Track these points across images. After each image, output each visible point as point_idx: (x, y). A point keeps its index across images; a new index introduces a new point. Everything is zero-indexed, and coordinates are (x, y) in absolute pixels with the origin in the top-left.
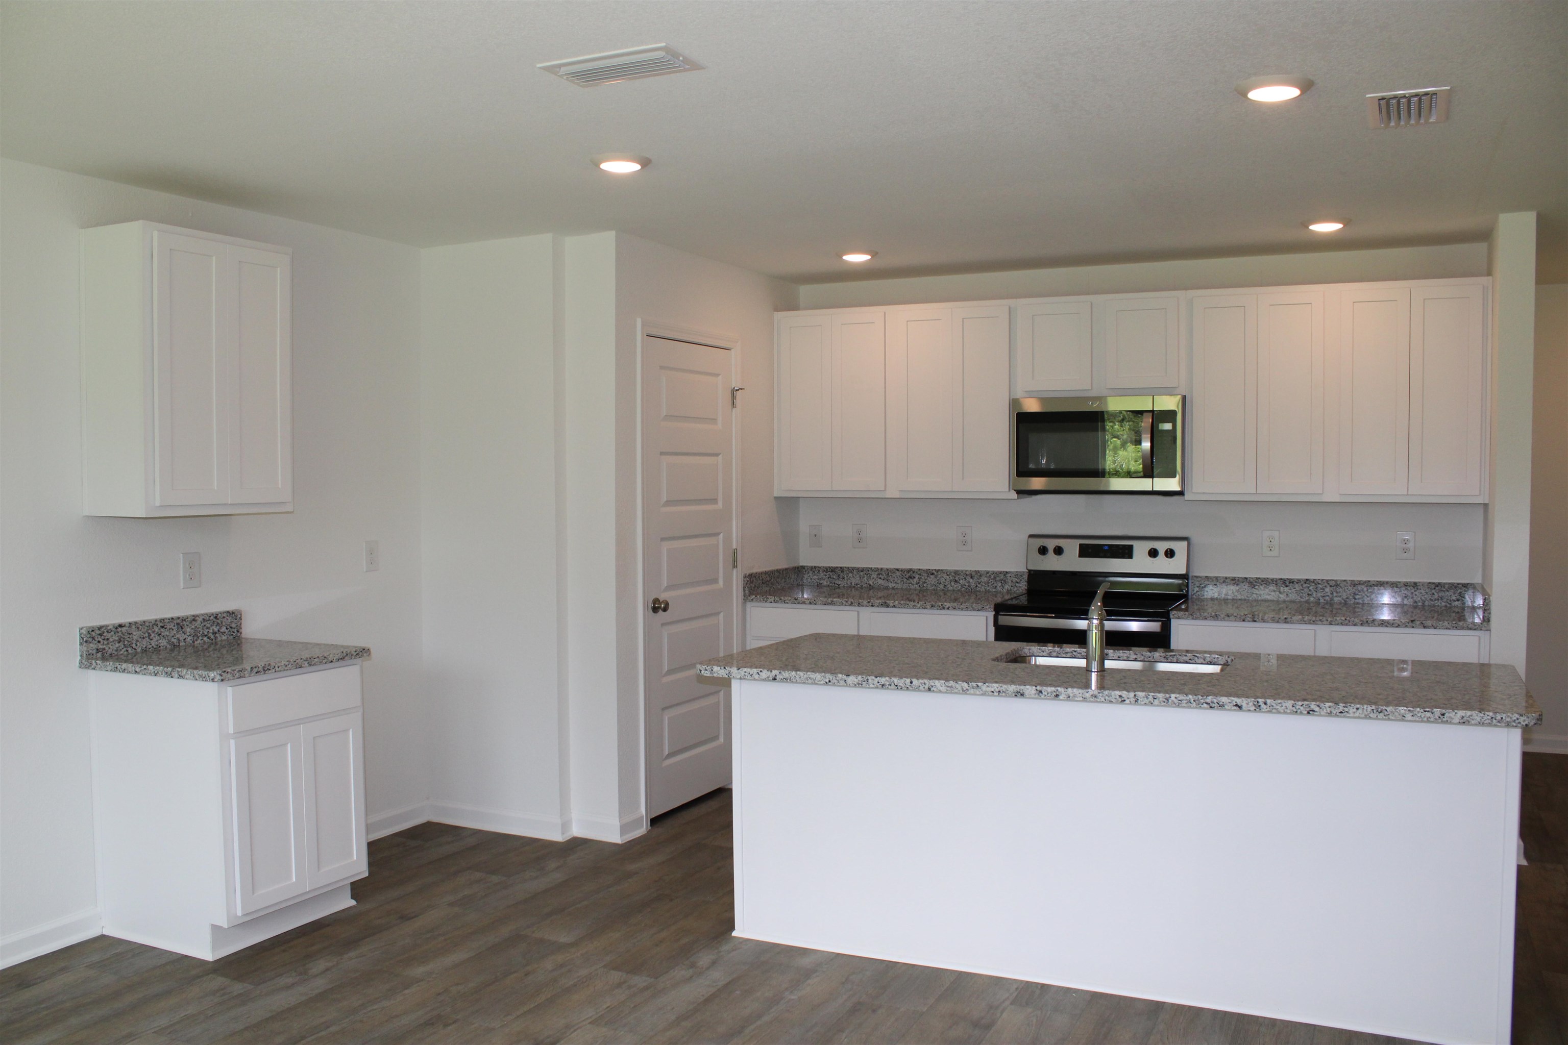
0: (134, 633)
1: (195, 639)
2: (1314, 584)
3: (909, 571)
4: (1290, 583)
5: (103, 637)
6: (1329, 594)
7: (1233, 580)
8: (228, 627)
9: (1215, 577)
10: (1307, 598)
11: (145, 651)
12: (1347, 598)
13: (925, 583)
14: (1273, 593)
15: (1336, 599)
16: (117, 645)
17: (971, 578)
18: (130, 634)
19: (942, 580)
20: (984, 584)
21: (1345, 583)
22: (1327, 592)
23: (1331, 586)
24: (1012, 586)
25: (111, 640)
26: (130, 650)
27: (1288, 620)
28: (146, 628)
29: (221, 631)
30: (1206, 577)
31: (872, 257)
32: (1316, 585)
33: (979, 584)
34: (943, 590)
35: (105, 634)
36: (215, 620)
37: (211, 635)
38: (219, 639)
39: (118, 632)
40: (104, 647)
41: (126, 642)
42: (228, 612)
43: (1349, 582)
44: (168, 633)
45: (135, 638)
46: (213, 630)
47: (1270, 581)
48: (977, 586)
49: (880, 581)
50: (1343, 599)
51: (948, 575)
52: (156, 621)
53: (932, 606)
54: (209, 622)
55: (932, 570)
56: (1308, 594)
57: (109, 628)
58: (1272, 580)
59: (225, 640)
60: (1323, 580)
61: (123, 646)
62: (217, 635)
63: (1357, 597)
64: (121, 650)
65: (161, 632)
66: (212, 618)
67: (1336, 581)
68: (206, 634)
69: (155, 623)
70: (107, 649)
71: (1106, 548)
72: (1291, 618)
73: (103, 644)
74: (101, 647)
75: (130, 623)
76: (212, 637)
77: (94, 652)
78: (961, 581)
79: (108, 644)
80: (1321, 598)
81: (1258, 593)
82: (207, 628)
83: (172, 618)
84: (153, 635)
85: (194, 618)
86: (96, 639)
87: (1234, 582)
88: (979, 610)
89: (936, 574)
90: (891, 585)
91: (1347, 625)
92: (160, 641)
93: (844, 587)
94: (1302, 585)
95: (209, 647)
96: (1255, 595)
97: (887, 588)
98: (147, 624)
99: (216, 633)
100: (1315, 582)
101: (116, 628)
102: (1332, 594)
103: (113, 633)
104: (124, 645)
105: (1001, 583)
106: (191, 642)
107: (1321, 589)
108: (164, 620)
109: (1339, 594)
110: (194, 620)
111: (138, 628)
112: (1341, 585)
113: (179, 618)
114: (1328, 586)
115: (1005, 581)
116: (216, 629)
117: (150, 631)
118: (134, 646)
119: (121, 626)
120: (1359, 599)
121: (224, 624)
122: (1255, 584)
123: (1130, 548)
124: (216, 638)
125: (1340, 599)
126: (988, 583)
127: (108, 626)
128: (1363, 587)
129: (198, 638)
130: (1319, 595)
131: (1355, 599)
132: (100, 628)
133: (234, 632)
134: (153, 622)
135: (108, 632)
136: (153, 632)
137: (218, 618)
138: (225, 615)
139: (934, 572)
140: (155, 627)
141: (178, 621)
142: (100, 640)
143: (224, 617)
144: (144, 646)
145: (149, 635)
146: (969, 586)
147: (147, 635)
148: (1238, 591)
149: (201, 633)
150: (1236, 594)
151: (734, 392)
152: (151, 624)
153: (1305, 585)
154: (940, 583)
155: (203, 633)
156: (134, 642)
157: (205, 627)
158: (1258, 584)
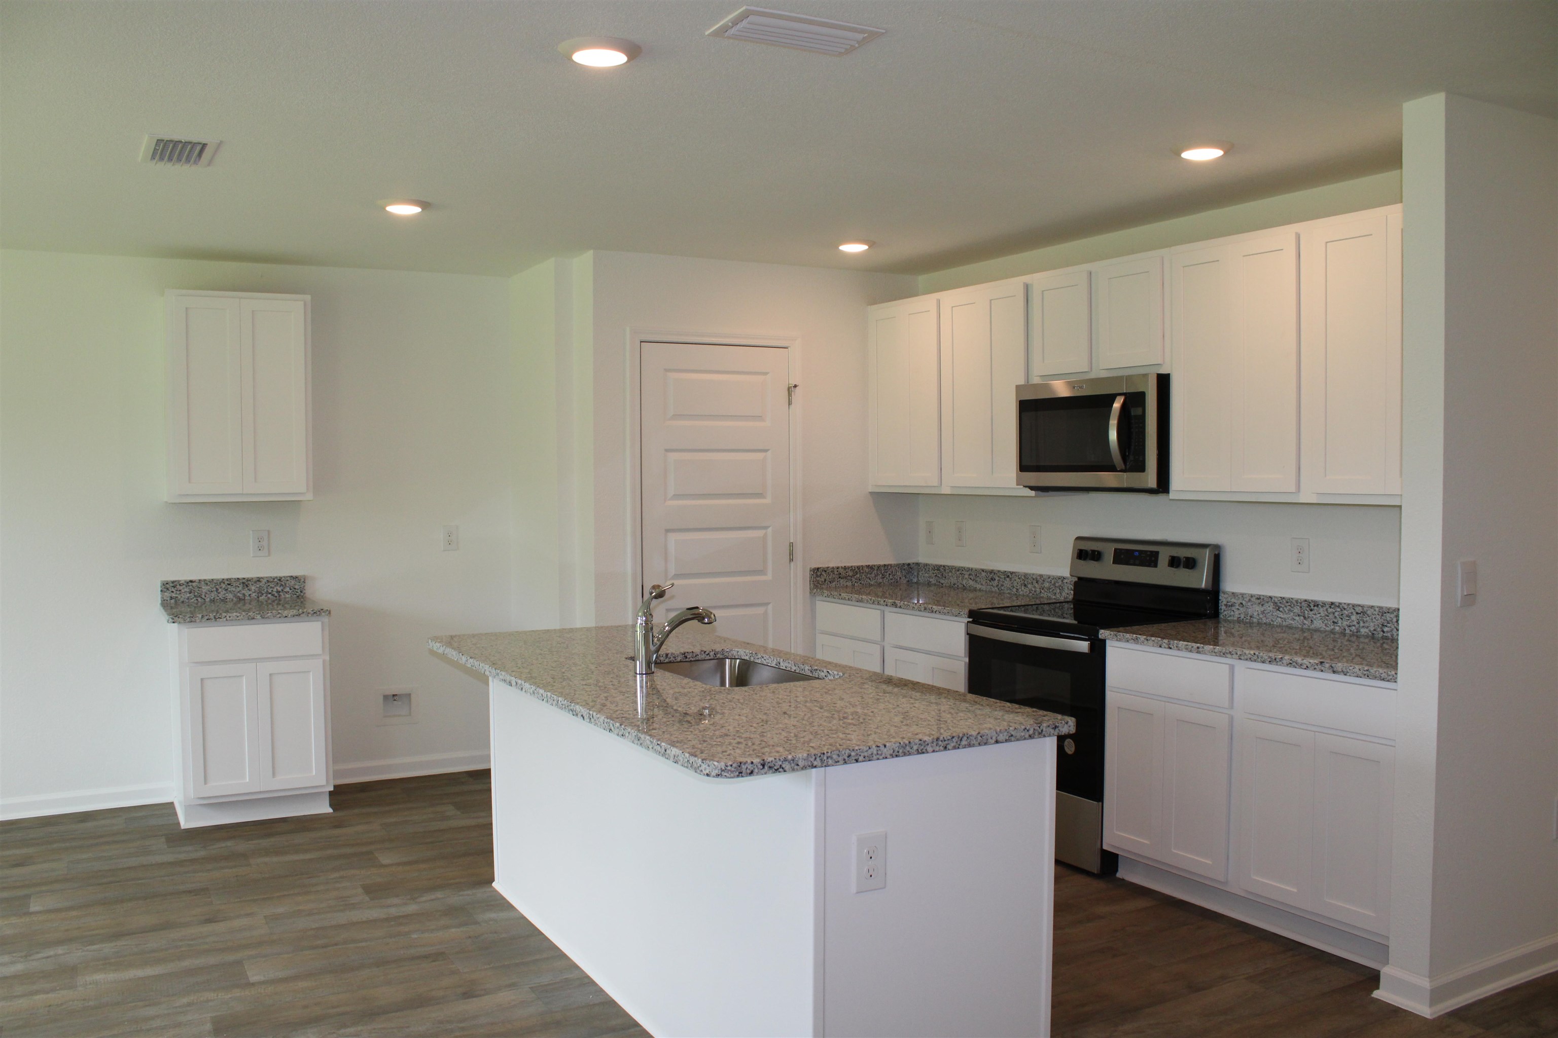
0: (204, 588)
1: (260, 595)
2: (1339, 610)
3: (992, 572)
4: (1314, 606)
5: (176, 589)
6: (1355, 623)
7: (1258, 599)
8: (292, 588)
9: (1241, 594)
10: (1332, 627)
11: (213, 601)
12: (1374, 630)
13: (1002, 585)
14: (1297, 618)
15: (1363, 631)
16: (188, 595)
17: (1037, 582)
18: (199, 588)
19: (1015, 584)
20: (1046, 590)
21: (1372, 610)
22: (1353, 621)
23: (1357, 613)
24: (1068, 594)
25: (183, 591)
26: (199, 599)
28: (214, 584)
29: (285, 590)
30: (1233, 593)
31: (869, 247)
32: (1342, 610)
33: (1043, 589)
34: (1016, 594)
35: (178, 586)
36: (279, 582)
37: (274, 593)
38: (283, 596)
39: (189, 586)
40: (177, 595)
41: (196, 594)
42: (292, 576)
43: (1377, 609)
44: (234, 589)
45: (204, 591)
46: (277, 589)
47: (1294, 602)
48: (1041, 592)
49: (971, 583)
50: (1370, 631)
51: (1019, 578)
52: (223, 579)
54: (273, 583)
55: (1008, 572)
56: (1333, 622)
57: (181, 582)
58: (1297, 601)
59: (288, 598)
60: (1349, 604)
61: (193, 596)
62: (281, 593)
63: (1386, 629)
64: (191, 599)
65: (228, 588)
66: (276, 580)
67: (1362, 607)
68: (270, 592)
69: (223, 581)
70: (179, 597)
71: (1137, 554)
72: (1203, 648)
73: (176, 594)
74: (175, 595)
75: (200, 580)
76: (276, 594)
77: (168, 599)
78: (1029, 586)
79: (180, 594)
80: (1347, 628)
81: (1282, 617)
82: (271, 588)
83: (238, 579)
84: (220, 590)
85: (259, 580)
86: (170, 589)
87: (1259, 601)
88: (956, 616)
89: (1010, 576)
90: (978, 586)
91: (1255, 661)
92: (227, 595)
93: (946, 586)
94: (1327, 610)
95: (274, 601)
96: (1279, 619)
97: (975, 590)
98: (215, 581)
99: (280, 592)
100: (1341, 606)
101: (188, 583)
102: (1358, 623)
103: (184, 586)
104: (195, 596)
105: (1060, 589)
106: (256, 597)
107: (1347, 616)
108: (230, 579)
109: (1366, 625)
110: (259, 581)
111: (207, 584)
112: (1368, 612)
113: (244, 579)
114: (1354, 613)
115: (1062, 587)
116: (280, 589)
117: (217, 587)
118: (203, 596)
119: (191, 581)
120: (1387, 632)
121: (287, 585)
122: (1279, 605)
123: (1156, 554)
124: (280, 596)
125: (1367, 630)
126: (1050, 589)
127: (180, 581)
128: (1392, 616)
129: (263, 594)
130: (1345, 623)
131: (1383, 632)
132: (173, 582)
133: (297, 592)
134: (220, 580)
135: (180, 585)
136: (221, 588)
137: (282, 580)
138: (288, 579)
139: (1009, 574)
140: (222, 584)
141: (244, 581)
142: (173, 590)
143: (288, 580)
144: (212, 598)
145: (217, 590)
146: (1035, 591)
147: (215, 589)
148: (1263, 612)
149: (265, 591)
150: (1261, 616)
151: (791, 389)
152: (219, 582)
153: (1330, 610)
154: (1014, 587)
155: (267, 591)
156: (203, 594)
157: (269, 587)
158: (1283, 606)
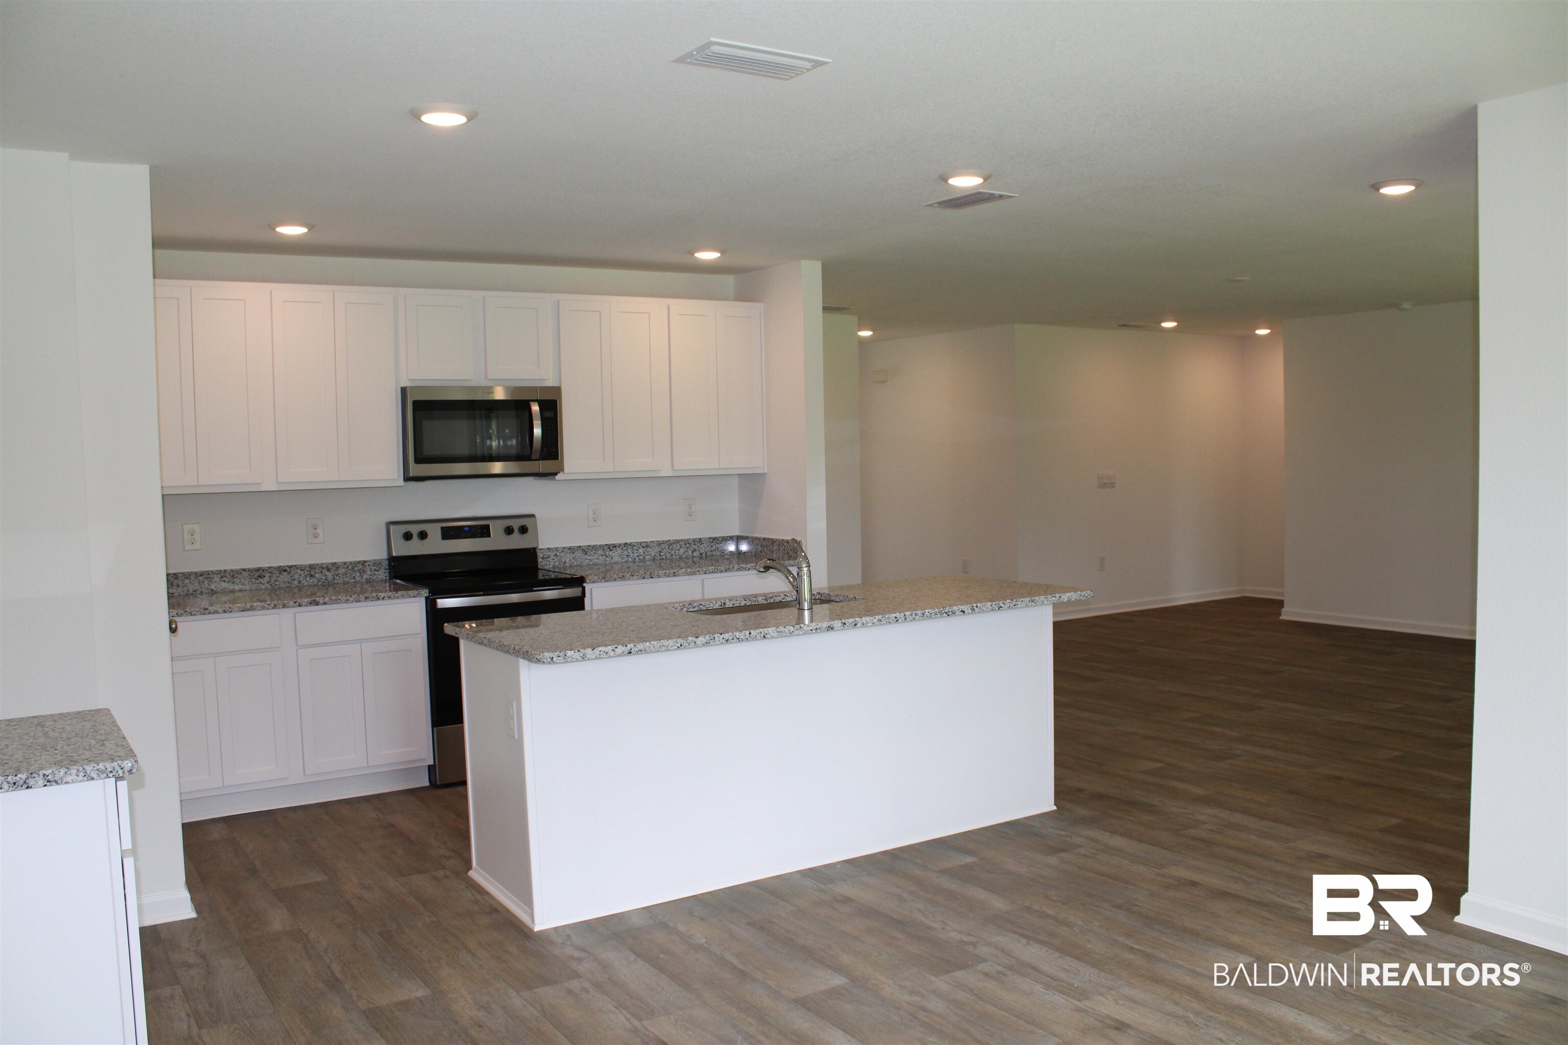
2: (630, 547)
3: (258, 570)
4: (613, 547)
6: (642, 554)
7: (569, 549)
9: (555, 548)
10: (627, 559)
12: (655, 556)
13: (276, 581)
14: (601, 558)
15: (647, 558)
17: (328, 570)
19: (296, 576)
20: (342, 576)
21: (653, 544)
22: (641, 553)
23: (643, 547)
24: (371, 575)
27: (676, 573)
30: (548, 548)
31: (309, 229)
32: (632, 547)
33: (337, 576)
34: (298, 586)
43: (656, 542)
47: (598, 547)
48: (334, 579)
49: (224, 585)
50: (652, 557)
51: (302, 570)
53: (366, 598)
55: (285, 567)
56: (627, 556)
58: (600, 546)
60: (637, 542)
63: (662, 554)
67: (646, 542)
71: (467, 529)
72: (678, 572)
78: (317, 575)
80: (637, 558)
81: (590, 558)
87: (570, 551)
88: (415, 597)
89: (289, 570)
90: (237, 587)
91: (716, 572)
93: (179, 595)
94: (622, 548)
96: (587, 561)
97: (233, 591)
100: (632, 544)
102: (644, 553)
105: (360, 572)
107: (636, 550)
109: (649, 553)
112: (650, 545)
114: (641, 547)
115: (363, 570)
120: (663, 555)
122: (587, 551)
123: (487, 527)
125: (650, 557)
126: (346, 574)
128: (665, 545)
130: (635, 555)
131: (661, 556)
139: (287, 568)
146: (326, 579)
148: (574, 558)
150: (573, 561)
153: (624, 548)
154: (295, 580)
158: (590, 551)
